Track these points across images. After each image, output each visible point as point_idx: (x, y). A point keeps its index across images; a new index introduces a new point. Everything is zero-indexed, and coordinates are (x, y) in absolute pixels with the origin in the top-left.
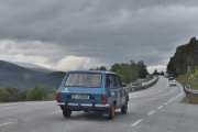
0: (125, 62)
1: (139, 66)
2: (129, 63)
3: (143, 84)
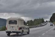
1: (42, 19)
3: (43, 25)
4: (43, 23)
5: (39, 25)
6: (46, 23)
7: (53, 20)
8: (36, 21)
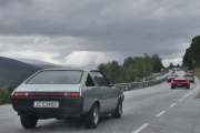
0: (139, 56)
2: (143, 56)
4: (159, 71)
6: (171, 71)
8: (131, 66)
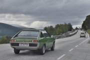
3: (70, 34)
5: (64, 35)
7: (87, 27)
